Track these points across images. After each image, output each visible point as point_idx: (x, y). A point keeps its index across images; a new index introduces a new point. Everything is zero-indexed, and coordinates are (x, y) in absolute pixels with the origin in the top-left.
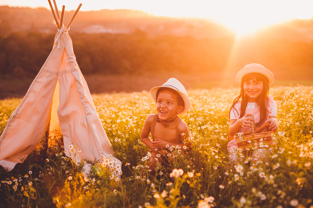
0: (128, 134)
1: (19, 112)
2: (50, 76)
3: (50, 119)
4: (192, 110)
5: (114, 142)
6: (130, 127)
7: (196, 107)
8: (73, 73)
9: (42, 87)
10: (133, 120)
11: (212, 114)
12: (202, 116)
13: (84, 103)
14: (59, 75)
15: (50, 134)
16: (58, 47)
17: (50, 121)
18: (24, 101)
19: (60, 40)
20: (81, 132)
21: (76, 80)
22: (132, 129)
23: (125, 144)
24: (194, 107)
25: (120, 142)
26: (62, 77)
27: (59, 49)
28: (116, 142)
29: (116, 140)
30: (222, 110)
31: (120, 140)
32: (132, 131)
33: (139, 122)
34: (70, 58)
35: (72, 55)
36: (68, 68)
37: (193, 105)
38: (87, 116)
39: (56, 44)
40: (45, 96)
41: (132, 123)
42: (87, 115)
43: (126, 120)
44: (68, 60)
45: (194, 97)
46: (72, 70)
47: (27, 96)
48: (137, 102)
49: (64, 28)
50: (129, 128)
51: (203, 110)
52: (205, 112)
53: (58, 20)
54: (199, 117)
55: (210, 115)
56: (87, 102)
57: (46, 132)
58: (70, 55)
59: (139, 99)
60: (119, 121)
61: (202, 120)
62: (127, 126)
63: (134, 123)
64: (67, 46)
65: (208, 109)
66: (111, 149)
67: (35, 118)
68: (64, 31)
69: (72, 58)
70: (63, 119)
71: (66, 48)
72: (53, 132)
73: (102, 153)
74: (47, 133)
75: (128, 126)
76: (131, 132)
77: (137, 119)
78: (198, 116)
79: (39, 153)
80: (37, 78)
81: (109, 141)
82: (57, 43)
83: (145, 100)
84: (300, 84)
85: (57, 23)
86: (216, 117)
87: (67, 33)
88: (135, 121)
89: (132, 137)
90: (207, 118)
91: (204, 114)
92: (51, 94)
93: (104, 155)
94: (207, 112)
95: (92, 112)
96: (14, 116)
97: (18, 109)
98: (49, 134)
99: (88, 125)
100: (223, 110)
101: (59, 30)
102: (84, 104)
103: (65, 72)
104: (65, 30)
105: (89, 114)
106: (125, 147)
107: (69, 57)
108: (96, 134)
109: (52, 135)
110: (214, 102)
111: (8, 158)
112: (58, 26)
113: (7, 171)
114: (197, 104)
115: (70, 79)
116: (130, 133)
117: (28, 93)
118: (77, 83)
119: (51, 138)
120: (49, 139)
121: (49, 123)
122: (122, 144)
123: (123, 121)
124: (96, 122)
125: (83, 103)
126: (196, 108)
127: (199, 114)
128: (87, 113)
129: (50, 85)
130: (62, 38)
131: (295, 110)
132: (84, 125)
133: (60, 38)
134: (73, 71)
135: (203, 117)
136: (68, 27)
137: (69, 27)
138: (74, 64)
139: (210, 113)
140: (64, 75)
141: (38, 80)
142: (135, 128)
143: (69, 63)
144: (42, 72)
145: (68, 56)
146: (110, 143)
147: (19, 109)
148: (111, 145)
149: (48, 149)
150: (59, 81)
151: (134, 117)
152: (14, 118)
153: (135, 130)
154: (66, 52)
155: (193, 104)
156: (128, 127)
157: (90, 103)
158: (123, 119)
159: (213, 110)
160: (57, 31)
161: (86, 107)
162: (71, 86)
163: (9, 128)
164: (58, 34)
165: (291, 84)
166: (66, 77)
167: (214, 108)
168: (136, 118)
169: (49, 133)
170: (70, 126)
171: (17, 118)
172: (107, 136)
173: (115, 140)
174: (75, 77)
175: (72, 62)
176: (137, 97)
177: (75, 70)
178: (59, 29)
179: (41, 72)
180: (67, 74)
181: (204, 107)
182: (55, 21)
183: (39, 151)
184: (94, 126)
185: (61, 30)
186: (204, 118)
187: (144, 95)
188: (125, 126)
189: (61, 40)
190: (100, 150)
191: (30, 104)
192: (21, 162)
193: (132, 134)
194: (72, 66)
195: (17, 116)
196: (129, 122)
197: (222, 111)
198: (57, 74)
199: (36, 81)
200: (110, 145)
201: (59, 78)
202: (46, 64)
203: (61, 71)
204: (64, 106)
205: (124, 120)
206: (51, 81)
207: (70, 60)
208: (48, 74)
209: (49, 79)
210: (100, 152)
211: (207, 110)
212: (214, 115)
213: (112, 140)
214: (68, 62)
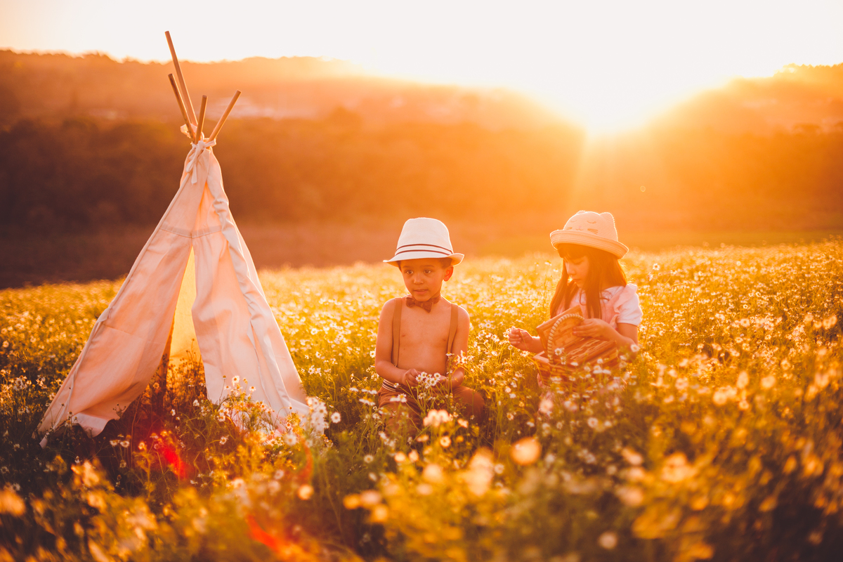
0: (335, 357)
1: (113, 315)
2: (175, 239)
3: (172, 328)
4: (470, 307)
5: (308, 374)
6: (339, 343)
7: (480, 300)
8: (224, 232)
9: (160, 263)
10: (345, 329)
11: (511, 314)
12: (490, 318)
13: (247, 293)
14: (195, 236)
15: (172, 360)
16: (194, 180)
17: (171, 332)
18: (123, 291)
19: (197, 166)
20: (240, 353)
21: (231, 248)
22: (343, 349)
23: (330, 378)
24: (474, 301)
25: (320, 374)
26: (202, 241)
27: (195, 184)
28: (311, 373)
29: (312, 370)
30: (533, 305)
31: (319, 369)
32: (344, 351)
33: (356, 333)
34: (217, 203)
35: (220, 196)
36: (212, 223)
37: (472, 296)
38: (253, 322)
39: (188, 175)
40: (166, 282)
41: (342, 337)
42: (252, 319)
43: (331, 328)
44: (213, 206)
45: (477, 277)
46: (221, 227)
47: (129, 281)
48: (347, 290)
49: (204, 141)
50: (337, 345)
51: (494, 306)
52: (496, 309)
53: (192, 125)
54: (485, 321)
55: (509, 316)
56: (252, 292)
57: (163, 356)
58: (216, 195)
59: (350, 285)
60: (314, 331)
61: (490, 327)
62: (332, 342)
63: (346, 336)
64: (210, 178)
65: (505, 305)
66: (301, 388)
67: (147, 327)
68: (204, 147)
69: (221, 202)
70: (204, 328)
71: (209, 181)
72: (176, 356)
73: (285, 396)
74: (166, 358)
75: (335, 341)
76: (340, 354)
77: (351, 328)
78: (483, 319)
79: (148, 402)
80: (150, 245)
81: (296, 371)
82: (191, 172)
83: (365, 286)
84: (728, 243)
85: (190, 131)
86: (520, 321)
87: (211, 151)
88: (350, 332)
89: (343, 365)
90: (501, 323)
91: (495, 314)
92: (178, 276)
93: (288, 399)
94: (500, 309)
95: (264, 312)
96: (102, 323)
97: (111, 309)
98: (168, 360)
99: (256, 338)
100: (536, 305)
101: (194, 146)
102: (247, 295)
103: (208, 231)
104: (207, 145)
105: (256, 317)
106: (331, 384)
107: (214, 201)
108: (273, 358)
109: (175, 362)
110: (518, 288)
111: (88, 410)
112: (192, 136)
113: (91, 436)
114: (481, 294)
115: (217, 245)
116: (339, 356)
117: (132, 276)
118: (231, 252)
119: (174, 369)
120: (169, 371)
121: (170, 337)
122: (323, 378)
123: (324, 332)
124: (271, 332)
125: (244, 295)
126: (478, 303)
127: (485, 314)
128: (253, 314)
129: (176, 259)
130: (200, 160)
131: (691, 304)
132: (247, 340)
133: (197, 162)
134: (225, 229)
135: (492, 322)
136: (212, 139)
137: (215, 140)
138: (224, 214)
139: (506, 312)
140: (204, 238)
141: (151, 248)
142: (349, 346)
143: (215, 212)
144: (160, 230)
145: (214, 198)
146: (299, 377)
147: (114, 307)
148: (301, 381)
149: (167, 393)
150: (194, 250)
151: (347, 323)
152: (103, 326)
153: (349, 349)
154: (208, 189)
155: (474, 293)
156: (335, 344)
157: (259, 295)
158: (324, 327)
159: (513, 305)
160: (191, 147)
161: (252, 302)
162: (220, 260)
163: (93, 347)
164: (193, 153)
165: (706, 244)
166: (208, 241)
167: (516, 302)
168: (351, 324)
169: (170, 358)
170: (218, 342)
171: (108, 326)
172: (293, 363)
173: (310, 369)
174: (228, 242)
175: (221, 211)
176: (345, 279)
177: (228, 226)
178: (194, 142)
179: (158, 232)
180: (211, 235)
181: (495, 300)
182: (185, 125)
183: (148, 396)
184: (267, 341)
185: (198, 145)
186: (495, 324)
187: (360, 274)
188: (329, 342)
189: (199, 166)
190: (280, 390)
191: (134, 298)
192: (117, 417)
193: (342, 357)
194: (221, 220)
195: (109, 322)
196: (338, 333)
197: (533, 309)
198: (191, 235)
199: (147, 250)
200: (298, 380)
201: (194, 244)
202: (168, 214)
203: (197, 229)
204: (204, 302)
205: (326, 329)
206: (178, 250)
207: (218, 207)
208: (172, 235)
209: (176, 245)
210: (281, 393)
211: (502, 306)
212: (516, 317)
213: (303, 371)
214: (213, 210)
